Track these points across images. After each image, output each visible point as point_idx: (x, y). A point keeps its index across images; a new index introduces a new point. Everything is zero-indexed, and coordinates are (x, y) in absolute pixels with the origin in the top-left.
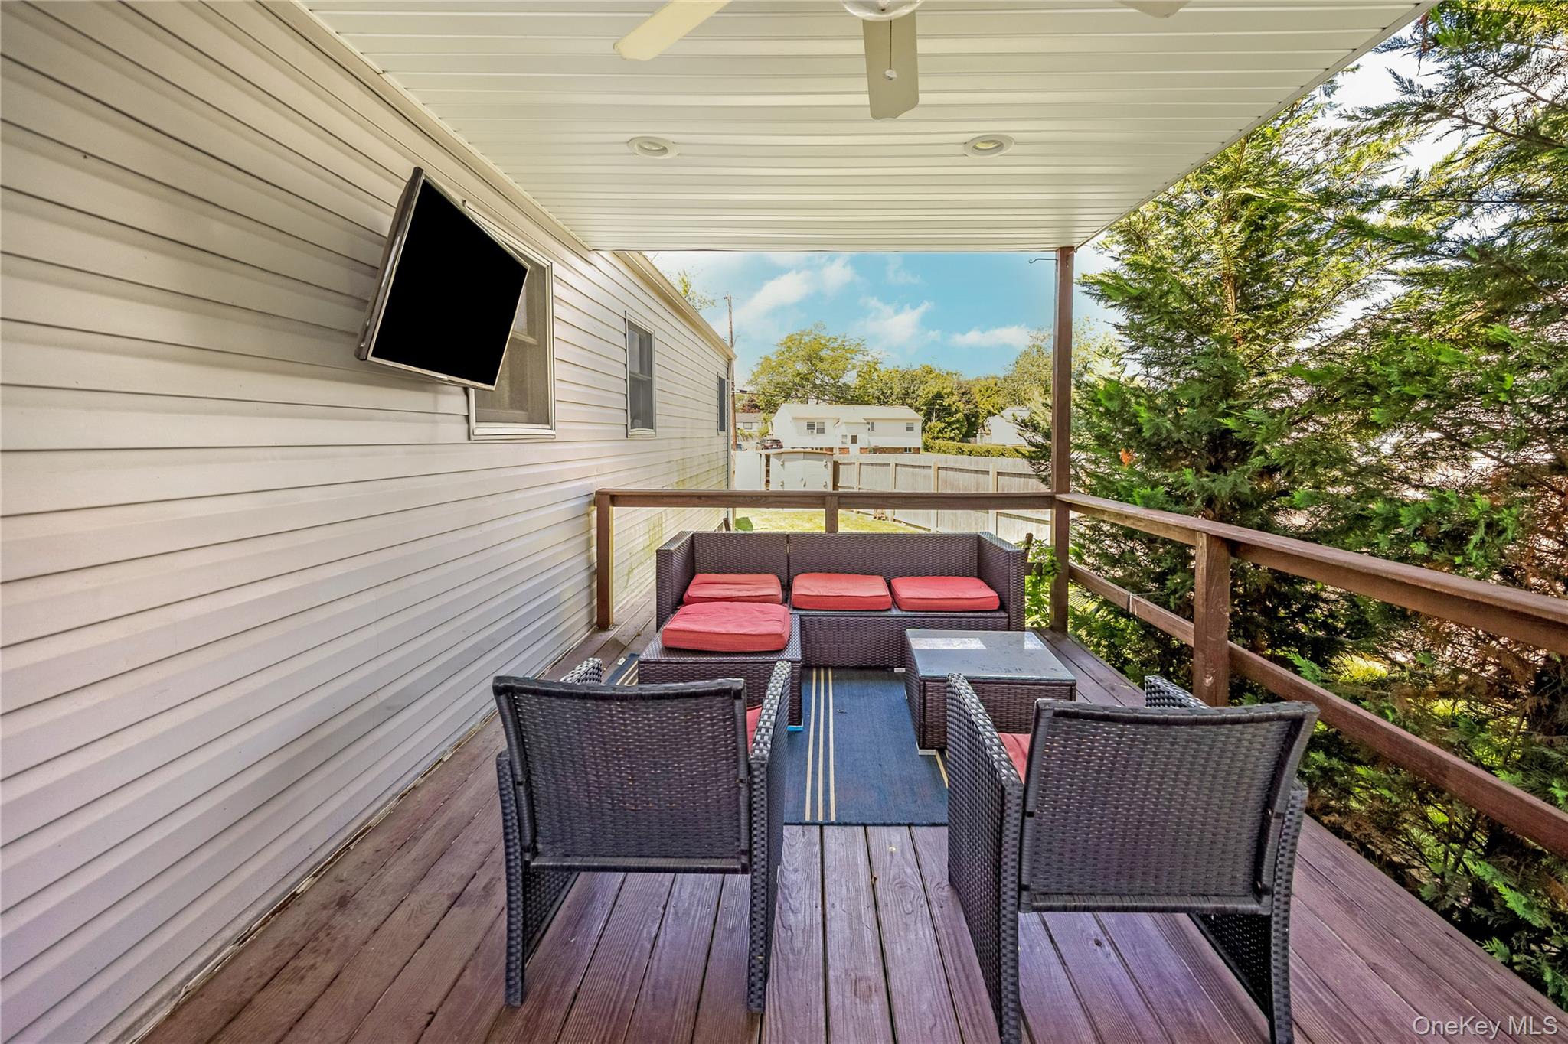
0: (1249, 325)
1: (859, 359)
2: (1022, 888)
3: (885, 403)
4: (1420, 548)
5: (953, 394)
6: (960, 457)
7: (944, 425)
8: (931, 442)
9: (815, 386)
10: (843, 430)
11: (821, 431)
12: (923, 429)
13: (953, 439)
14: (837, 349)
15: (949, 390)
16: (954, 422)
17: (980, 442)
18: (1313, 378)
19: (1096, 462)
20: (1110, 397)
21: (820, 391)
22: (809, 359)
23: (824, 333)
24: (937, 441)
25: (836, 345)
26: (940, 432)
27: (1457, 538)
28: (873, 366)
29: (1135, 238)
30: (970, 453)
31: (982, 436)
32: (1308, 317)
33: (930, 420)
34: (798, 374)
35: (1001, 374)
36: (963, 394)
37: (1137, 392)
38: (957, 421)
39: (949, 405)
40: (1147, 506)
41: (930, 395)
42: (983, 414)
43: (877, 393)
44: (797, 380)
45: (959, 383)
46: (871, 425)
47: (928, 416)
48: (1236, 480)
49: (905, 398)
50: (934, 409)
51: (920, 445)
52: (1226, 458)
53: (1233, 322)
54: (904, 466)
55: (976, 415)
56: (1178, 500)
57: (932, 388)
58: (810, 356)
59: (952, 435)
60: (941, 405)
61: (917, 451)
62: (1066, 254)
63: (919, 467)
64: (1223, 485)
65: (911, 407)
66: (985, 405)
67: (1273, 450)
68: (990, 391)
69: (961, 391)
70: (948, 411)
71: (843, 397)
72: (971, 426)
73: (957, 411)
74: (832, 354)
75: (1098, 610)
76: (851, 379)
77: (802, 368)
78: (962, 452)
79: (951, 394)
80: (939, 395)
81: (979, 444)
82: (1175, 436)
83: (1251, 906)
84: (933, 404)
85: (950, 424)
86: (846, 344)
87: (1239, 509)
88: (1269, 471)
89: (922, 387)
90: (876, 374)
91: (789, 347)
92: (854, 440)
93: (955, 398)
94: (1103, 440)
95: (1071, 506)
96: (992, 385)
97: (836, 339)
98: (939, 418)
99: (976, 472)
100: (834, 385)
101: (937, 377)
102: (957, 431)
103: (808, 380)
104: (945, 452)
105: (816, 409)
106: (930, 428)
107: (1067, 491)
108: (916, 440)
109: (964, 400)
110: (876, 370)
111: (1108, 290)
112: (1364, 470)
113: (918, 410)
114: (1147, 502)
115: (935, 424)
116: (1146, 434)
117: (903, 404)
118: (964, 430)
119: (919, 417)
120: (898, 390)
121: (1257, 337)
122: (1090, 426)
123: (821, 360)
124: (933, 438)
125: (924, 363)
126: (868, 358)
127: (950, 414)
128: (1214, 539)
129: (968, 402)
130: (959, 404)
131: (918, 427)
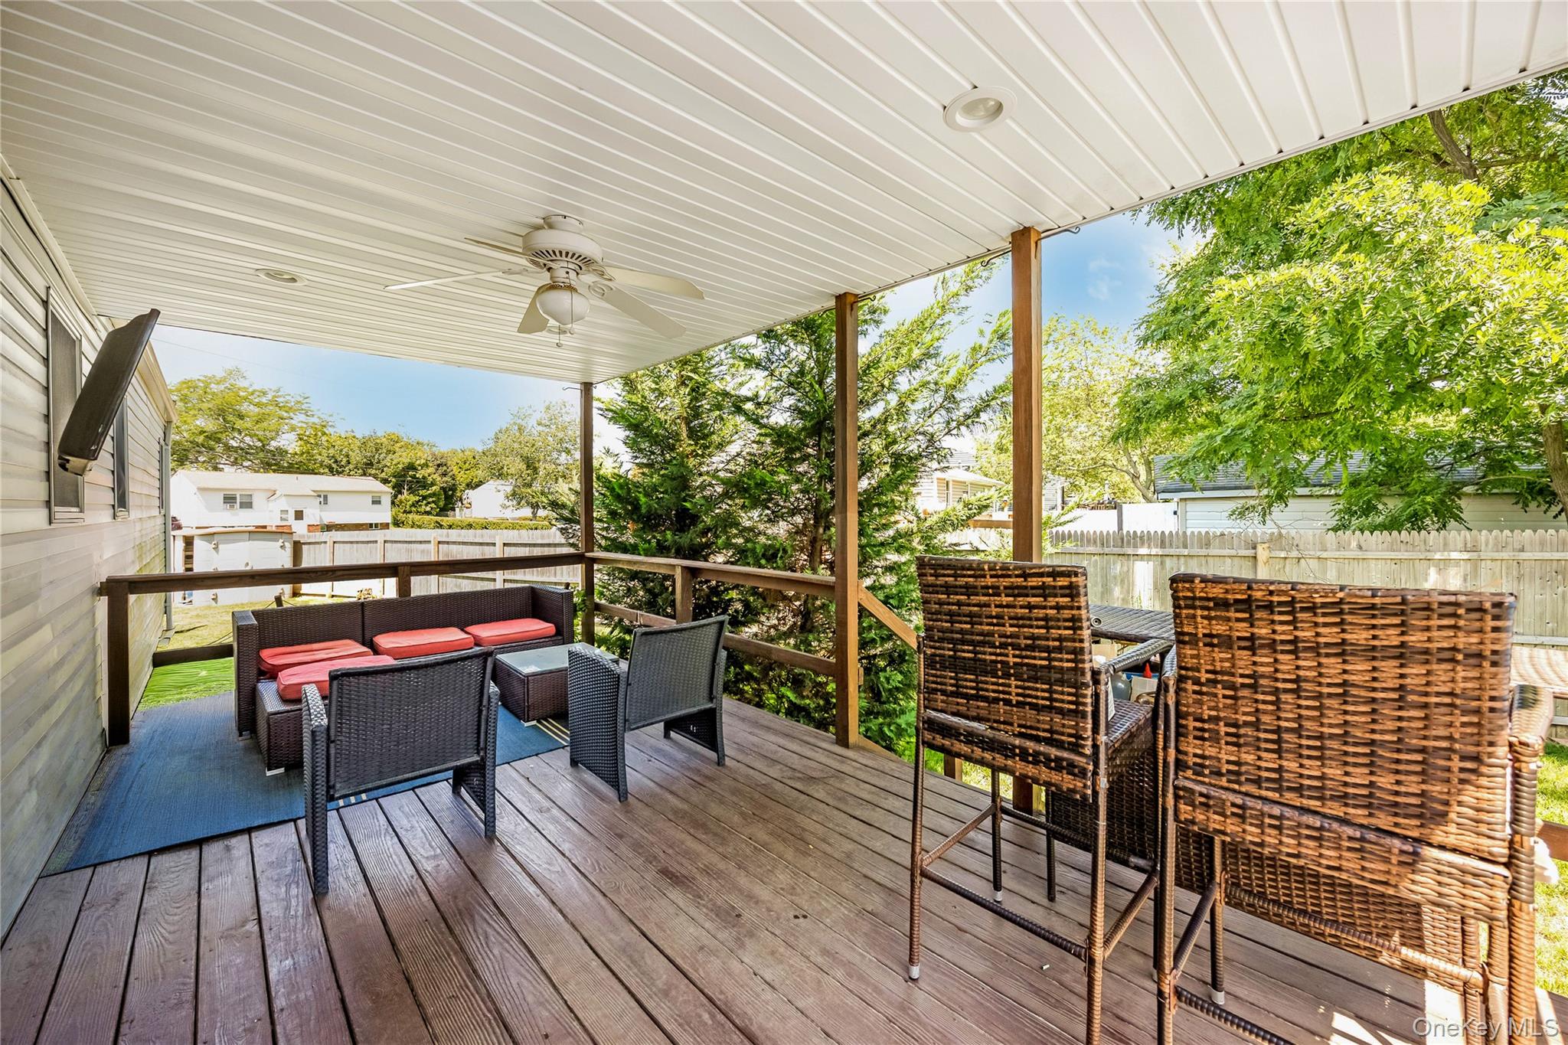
0: (693, 448)
1: (298, 419)
2: (625, 721)
3: (339, 473)
4: (763, 562)
5: (427, 466)
6: (439, 531)
7: (417, 498)
8: (402, 517)
9: (228, 448)
10: (282, 504)
11: (247, 505)
12: (393, 503)
13: (428, 513)
14: (266, 405)
15: (423, 461)
16: (430, 496)
17: (459, 515)
18: (724, 482)
19: (607, 529)
20: (621, 487)
21: (240, 457)
22: (221, 413)
23: (242, 383)
24: (410, 516)
25: (264, 400)
26: (413, 505)
27: (774, 556)
28: (321, 429)
29: (630, 384)
30: (450, 527)
31: (461, 510)
32: (721, 446)
33: (401, 493)
34: (202, 432)
35: (480, 448)
36: (439, 466)
37: (637, 485)
38: (434, 495)
39: (424, 477)
40: (646, 555)
41: (401, 466)
42: (461, 487)
43: (327, 461)
44: (200, 439)
45: (434, 454)
46: (324, 498)
47: (398, 488)
48: (691, 537)
49: (367, 468)
50: (405, 481)
51: (389, 520)
52: (685, 525)
53: (686, 445)
54: (396, 542)
55: (453, 488)
56: (662, 550)
57: (403, 458)
58: (223, 411)
59: (428, 509)
60: (414, 477)
61: (386, 526)
62: (587, 388)
63: (415, 542)
64: (685, 539)
65: (375, 477)
66: (462, 478)
67: (708, 520)
68: (470, 463)
69: (436, 463)
70: (423, 484)
71: (274, 462)
72: (448, 500)
73: (433, 484)
74: (257, 410)
75: (612, 632)
76: (288, 442)
77: (210, 425)
78: (441, 526)
79: (426, 465)
80: (412, 467)
81: (458, 517)
82: (659, 512)
83: (710, 705)
84: (404, 476)
85: (424, 498)
86: (280, 400)
87: (695, 552)
88: (704, 533)
89: (390, 456)
90: (324, 438)
91: (186, 396)
92: (299, 515)
93: (431, 470)
94: (613, 514)
95: (595, 560)
96: (470, 458)
97: (265, 393)
98: (411, 491)
99: (481, 544)
100: (263, 449)
101: (406, 446)
102: (433, 505)
103: (218, 440)
104: (420, 527)
105: (234, 478)
106: (401, 502)
107: (593, 551)
108: (384, 514)
109: (440, 472)
110: (324, 434)
111: (617, 416)
112: (746, 529)
113: (385, 481)
114: (648, 553)
115: (406, 496)
116: (644, 510)
117: (364, 474)
118: (442, 504)
119: (387, 489)
120: (356, 457)
121: (697, 455)
122: (606, 506)
123: (241, 417)
124: (405, 512)
125: (390, 430)
126: (315, 420)
127: (425, 486)
128: (685, 569)
129: (444, 475)
130: (435, 477)
131: (386, 500)
